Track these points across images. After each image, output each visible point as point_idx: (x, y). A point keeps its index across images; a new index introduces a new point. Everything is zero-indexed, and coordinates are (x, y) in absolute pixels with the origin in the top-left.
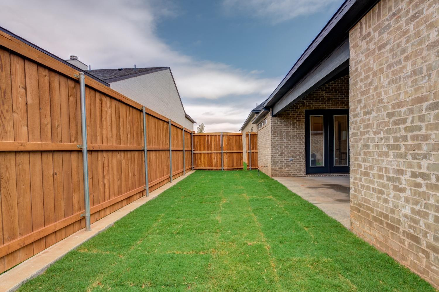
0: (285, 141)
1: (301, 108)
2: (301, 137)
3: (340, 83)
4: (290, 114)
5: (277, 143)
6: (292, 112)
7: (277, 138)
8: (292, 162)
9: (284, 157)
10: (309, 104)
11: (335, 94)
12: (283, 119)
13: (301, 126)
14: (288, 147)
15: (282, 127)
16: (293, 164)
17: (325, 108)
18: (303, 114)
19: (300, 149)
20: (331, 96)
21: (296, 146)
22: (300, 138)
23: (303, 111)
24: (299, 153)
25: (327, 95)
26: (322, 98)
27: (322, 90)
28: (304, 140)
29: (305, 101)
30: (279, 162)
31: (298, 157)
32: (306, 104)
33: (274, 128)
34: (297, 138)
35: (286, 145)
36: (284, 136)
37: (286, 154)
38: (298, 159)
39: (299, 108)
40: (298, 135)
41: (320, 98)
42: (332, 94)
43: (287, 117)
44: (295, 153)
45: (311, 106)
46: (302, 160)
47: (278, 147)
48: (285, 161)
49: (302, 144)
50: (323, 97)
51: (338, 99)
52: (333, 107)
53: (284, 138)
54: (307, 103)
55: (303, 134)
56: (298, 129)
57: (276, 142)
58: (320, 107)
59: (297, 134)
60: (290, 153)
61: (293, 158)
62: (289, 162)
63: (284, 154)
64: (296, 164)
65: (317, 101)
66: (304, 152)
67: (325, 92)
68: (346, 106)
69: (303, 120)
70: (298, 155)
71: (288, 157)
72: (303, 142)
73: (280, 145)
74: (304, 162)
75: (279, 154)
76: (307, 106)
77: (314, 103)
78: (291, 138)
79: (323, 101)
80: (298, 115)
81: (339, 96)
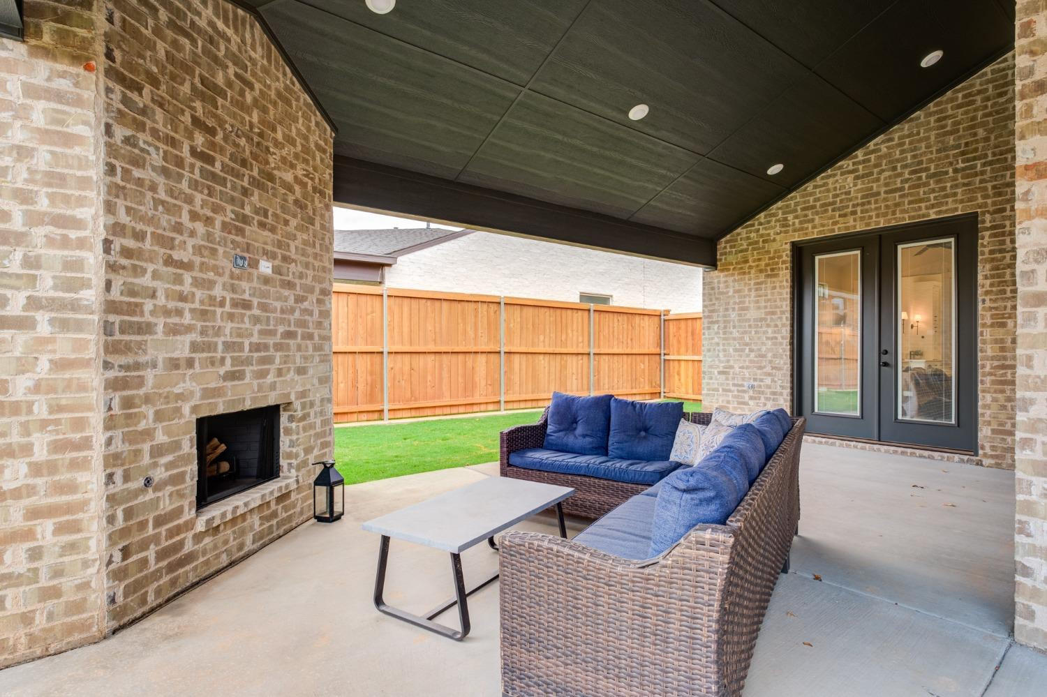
0: (736, 334)
1: (778, 237)
2: (779, 323)
3: (909, 136)
4: (751, 259)
5: (716, 340)
6: (755, 252)
7: (716, 326)
8: (751, 393)
9: (733, 379)
10: (801, 223)
11: (890, 177)
12: (733, 275)
13: (778, 290)
14: (743, 350)
15: (729, 297)
16: (755, 398)
17: (855, 227)
18: (784, 254)
19: (775, 356)
20: (875, 185)
21: (764, 348)
22: (776, 326)
23: (784, 246)
24: (773, 368)
25: (859, 187)
26: (844, 197)
27: (842, 174)
28: (786, 332)
29: (790, 217)
30: (721, 390)
31: (768, 381)
32: (794, 224)
33: (711, 300)
34: (768, 326)
35: (737, 346)
36: (734, 321)
37: (737, 370)
38: (769, 387)
39: (774, 240)
40: (769, 317)
41: (838, 199)
42: (878, 180)
43: (741, 268)
44: (760, 368)
45: (807, 228)
46: (779, 389)
47: (719, 351)
48: (736, 388)
49: (781, 344)
50: (848, 193)
51: (902, 189)
52: (882, 220)
53: (734, 327)
54: (797, 221)
55: (783, 313)
56: (769, 300)
57: (713, 339)
58: (836, 227)
59: (767, 313)
60: (748, 367)
61: (756, 383)
62: (744, 391)
63: (732, 371)
64: (763, 400)
65: (826, 211)
66: (785, 367)
67: (853, 176)
68: (931, 211)
69: (785, 271)
70: (769, 375)
71: (743, 379)
72: (783, 338)
73: (724, 345)
74: (785, 396)
75: (721, 369)
76: (795, 231)
77: (817, 217)
78: (750, 326)
79: (847, 207)
80: (770, 259)
81: (907, 181)
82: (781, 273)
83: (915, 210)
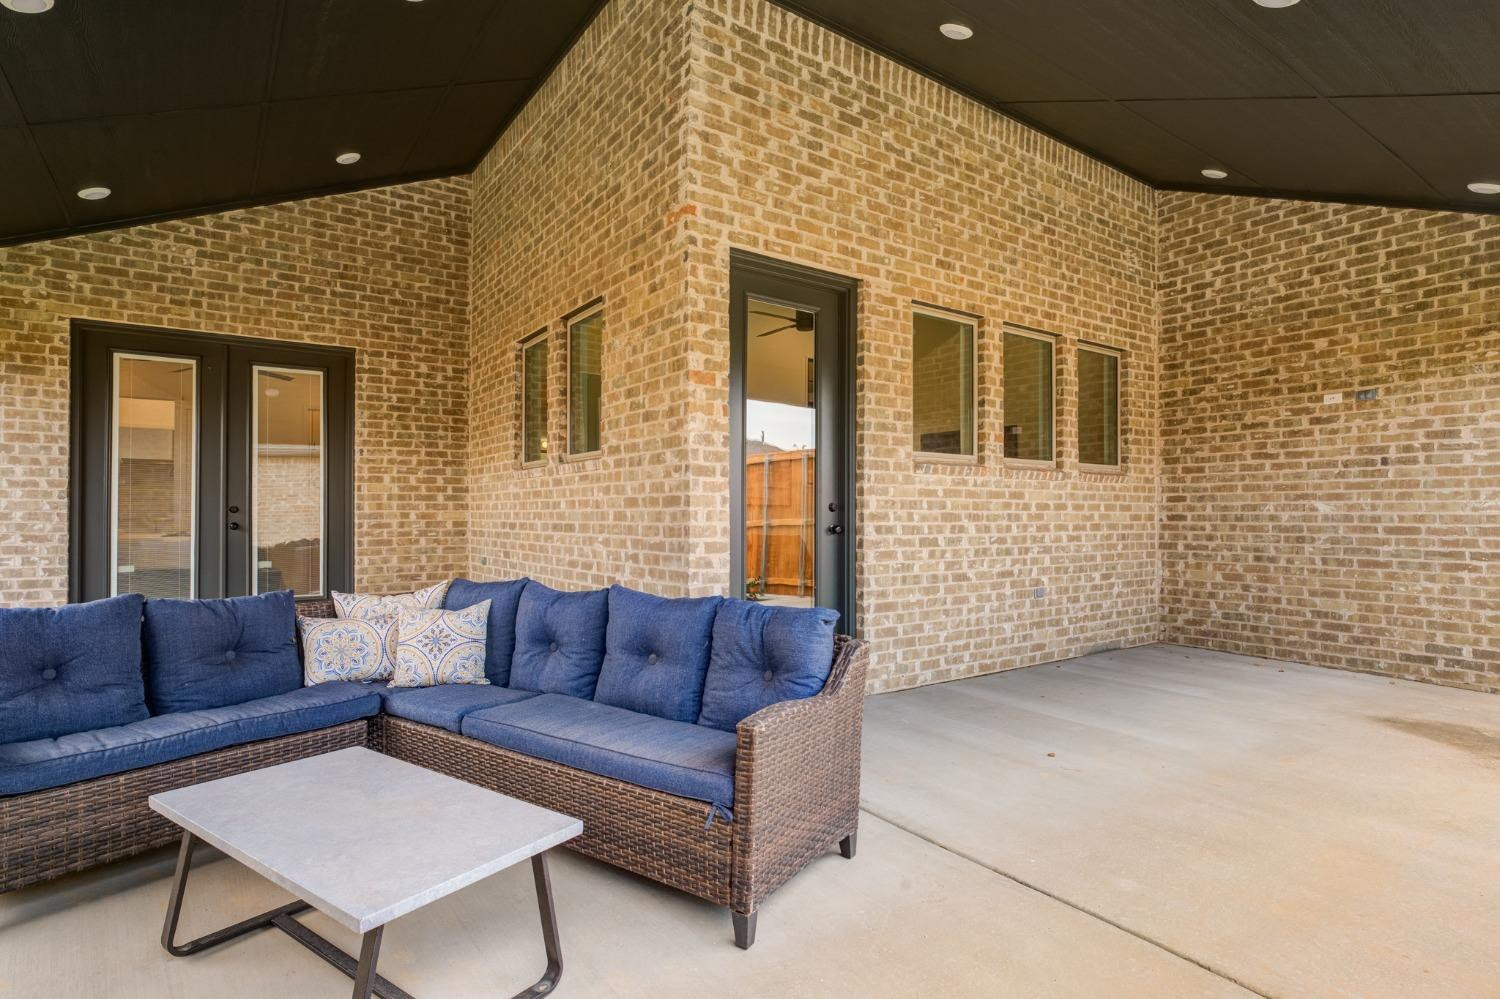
1: (42, 304)
2: (43, 457)
3: (279, 227)
10: (94, 291)
11: (252, 271)
13: (40, 397)
17: (198, 325)
18: (57, 337)
19: (31, 516)
20: (230, 275)
22: (36, 461)
23: (56, 322)
24: (26, 539)
25: (205, 268)
26: (179, 274)
27: (177, 239)
28: (60, 473)
29: (72, 276)
31: (14, 562)
32: (80, 289)
34: (15, 460)
39: (32, 306)
40: (17, 444)
41: (170, 276)
42: (235, 269)
45: (109, 304)
46: (41, 576)
50: (189, 272)
51: (268, 293)
52: (240, 327)
54: (87, 287)
56: (18, 414)
58: (165, 317)
59: (13, 437)
65: (147, 287)
66: (57, 535)
67: (196, 249)
68: (306, 334)
69: (57, 367)
70: (17, 550)
72: (51, 483)
74: (56, 586)
76: (82, 301)
77: (129, 292)
79: (186, 292)
80: (20, 337)
81: (275, 284)
82: (48, 368)
83: (284, 325)
